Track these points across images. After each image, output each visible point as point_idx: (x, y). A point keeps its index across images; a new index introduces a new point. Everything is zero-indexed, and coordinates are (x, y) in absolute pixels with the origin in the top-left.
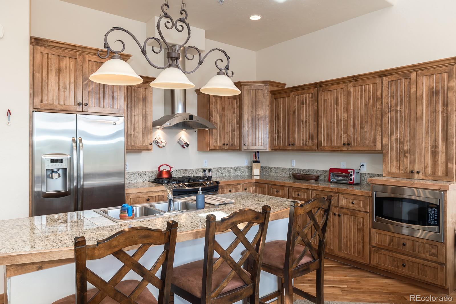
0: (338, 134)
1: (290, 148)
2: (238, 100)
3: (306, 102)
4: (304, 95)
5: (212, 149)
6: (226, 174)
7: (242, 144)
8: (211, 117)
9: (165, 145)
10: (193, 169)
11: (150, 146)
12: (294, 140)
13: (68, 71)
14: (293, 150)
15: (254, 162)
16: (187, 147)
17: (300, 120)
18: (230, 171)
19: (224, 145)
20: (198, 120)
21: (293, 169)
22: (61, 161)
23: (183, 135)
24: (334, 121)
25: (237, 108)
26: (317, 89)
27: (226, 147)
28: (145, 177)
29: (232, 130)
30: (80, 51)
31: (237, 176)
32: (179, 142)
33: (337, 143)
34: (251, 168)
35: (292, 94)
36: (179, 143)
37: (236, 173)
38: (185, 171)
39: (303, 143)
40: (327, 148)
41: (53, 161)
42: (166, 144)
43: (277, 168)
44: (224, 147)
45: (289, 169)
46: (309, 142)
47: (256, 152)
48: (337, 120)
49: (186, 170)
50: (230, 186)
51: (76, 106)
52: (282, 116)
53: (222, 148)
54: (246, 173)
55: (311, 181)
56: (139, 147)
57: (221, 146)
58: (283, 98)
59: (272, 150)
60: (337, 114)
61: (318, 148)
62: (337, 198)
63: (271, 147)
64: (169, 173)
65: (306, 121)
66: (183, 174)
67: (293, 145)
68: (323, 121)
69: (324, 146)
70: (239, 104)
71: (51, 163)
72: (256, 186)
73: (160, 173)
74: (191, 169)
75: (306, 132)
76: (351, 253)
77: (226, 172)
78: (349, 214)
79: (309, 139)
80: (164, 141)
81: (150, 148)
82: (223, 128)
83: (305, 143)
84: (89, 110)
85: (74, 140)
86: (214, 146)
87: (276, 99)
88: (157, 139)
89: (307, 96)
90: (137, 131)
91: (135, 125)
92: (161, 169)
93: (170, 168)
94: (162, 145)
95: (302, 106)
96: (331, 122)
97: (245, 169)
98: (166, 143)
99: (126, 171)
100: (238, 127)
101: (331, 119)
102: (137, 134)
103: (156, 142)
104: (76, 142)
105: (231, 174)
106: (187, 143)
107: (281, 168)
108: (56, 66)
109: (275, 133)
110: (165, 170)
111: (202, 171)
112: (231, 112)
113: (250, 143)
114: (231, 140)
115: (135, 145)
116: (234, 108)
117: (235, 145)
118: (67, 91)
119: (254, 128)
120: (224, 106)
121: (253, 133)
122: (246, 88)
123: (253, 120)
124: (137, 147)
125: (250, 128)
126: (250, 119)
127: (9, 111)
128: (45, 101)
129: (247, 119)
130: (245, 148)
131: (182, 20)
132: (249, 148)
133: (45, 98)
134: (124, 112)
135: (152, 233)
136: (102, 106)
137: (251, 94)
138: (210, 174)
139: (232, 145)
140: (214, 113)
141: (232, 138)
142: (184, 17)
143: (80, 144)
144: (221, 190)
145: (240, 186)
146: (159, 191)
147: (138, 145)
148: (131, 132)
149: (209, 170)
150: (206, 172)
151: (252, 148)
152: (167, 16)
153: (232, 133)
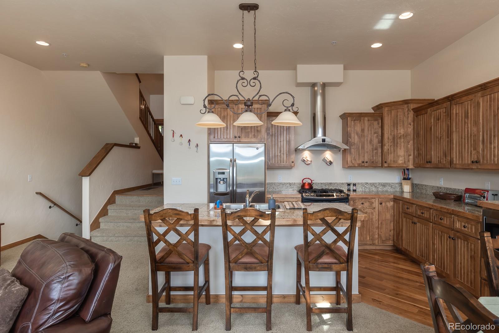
0: (468, 150)
1: (428, 166)
2: (380, 121)
3: (441, 118)
4: (439, 110)
5: (351, 166)
6: (373, 189)
7: (384, 162)
8: (349, 138)
9: (310, 163)
11: (293, 164)
12: (431, 158)
13: (229, 117)
14: (431, 168)
15: (404, 179)
16: (331, 164)
17: (436, 137)
18: (378, 186)
19: (363, 162)
20: (330, 142)
21: (441, 188)
22: (223, 173)
23: (328, 155)
24: (465, 137)
25: (380, 128)
26: (449, 103)
27: (366, 165)
28: (295, 187)
29: (373, 149)
30: (236, 103)
31: (387, 191)
32: (324, 160)
33: (468, 160)
34: (401, 184)
35: (429, 110)
36: (324, 161)
37: (385, 189)
39: (438, 161)
40: (458, 166)
41: (219, 173)
43: (428, 185)
44: (364, 164)
45: (438, 187)
46: (443, 159)
47: (404, 170)
48: (468, 134)
49: (330, 184)
50: (362, 199)
51: (233, 139)
52: (422, 133)
53: (361, 166)
54: (398, 189)
55: (448, 201)
56: (284, 165)
57: (360, 164)
58: (422, 114)
59: (415, 167)
60: (467, 128)
61: (450, 166)
62: (452, 220)
63: (414, 165)
64: (310, 185)
65: (441, 137)
66: (327, 186)
67: (430, 162)
68: (455, 137)
69: (456, 164)
70: (381, 124)
72: (394, 201)
73: (303, 185)
74: (336, 183)
75: (441, 149)
76: (465, 282)
77: (373, 187)
78: (462, 238)
79: (443, 156)
80: (309, 159)
81: (293, 165)
82: (363, 147)
83: (440, 161)
84: (242, 141)
85: (231, 161)
86: (353, 164)
87: (417, 116)
88: (304, 158)
89: (442, 111)
90: (282, 152)
91: (281, 148)
92: (304, 182)
93: (312, 181)
94: (307, 163)
95: (437, 121)
96: (462, 138)
97: (397, 185)
98: (311, 161)
99: (267, 182)
100: (380, 145)
101: (462, 135)
102: (282, 155)
103: (303, 161)
104: (233, 161)
105: (380, 189)
106: (330, 161)
107: (431, 186)
108: (222, 115)
109: (417, 151)
110: (307, 183)
111: (347, 185)
112: (372, 132)
113: (391, 160)
114: (371, 158)
115: (281, 163)
116: (376, 129)
117: (376, 163)
118: (229, 129)
119: (395, 146)
120: (363, 128)
121: (394, 151)
122: (386, 109)
123: (394, 138)
124: (283, 164)
125: (391, 146)
126: (391, 137)
127: (197, 144)
128: (216, 137)
129: (388, 138)
130: (386, 165)
131: (255, 78)
132: (390, 165)
133: (216, 135)
134: (265, 140)
135: (181, 213)
136: (250, 137)
137: (391, 114)
138: (355, 188)
139: (373, 162)
140: (352, 135)
141: (373, 156)
142: (256, 76)
143: (234, 163)
144: (352, 202)
145: (374, 200)
146: (293, 198)
147: (283, 163)
148: (278, 154)
149: (354, 184)
150: (350, 186)
151: (393, 166)
152: (243, 79)
153: (373, 151)
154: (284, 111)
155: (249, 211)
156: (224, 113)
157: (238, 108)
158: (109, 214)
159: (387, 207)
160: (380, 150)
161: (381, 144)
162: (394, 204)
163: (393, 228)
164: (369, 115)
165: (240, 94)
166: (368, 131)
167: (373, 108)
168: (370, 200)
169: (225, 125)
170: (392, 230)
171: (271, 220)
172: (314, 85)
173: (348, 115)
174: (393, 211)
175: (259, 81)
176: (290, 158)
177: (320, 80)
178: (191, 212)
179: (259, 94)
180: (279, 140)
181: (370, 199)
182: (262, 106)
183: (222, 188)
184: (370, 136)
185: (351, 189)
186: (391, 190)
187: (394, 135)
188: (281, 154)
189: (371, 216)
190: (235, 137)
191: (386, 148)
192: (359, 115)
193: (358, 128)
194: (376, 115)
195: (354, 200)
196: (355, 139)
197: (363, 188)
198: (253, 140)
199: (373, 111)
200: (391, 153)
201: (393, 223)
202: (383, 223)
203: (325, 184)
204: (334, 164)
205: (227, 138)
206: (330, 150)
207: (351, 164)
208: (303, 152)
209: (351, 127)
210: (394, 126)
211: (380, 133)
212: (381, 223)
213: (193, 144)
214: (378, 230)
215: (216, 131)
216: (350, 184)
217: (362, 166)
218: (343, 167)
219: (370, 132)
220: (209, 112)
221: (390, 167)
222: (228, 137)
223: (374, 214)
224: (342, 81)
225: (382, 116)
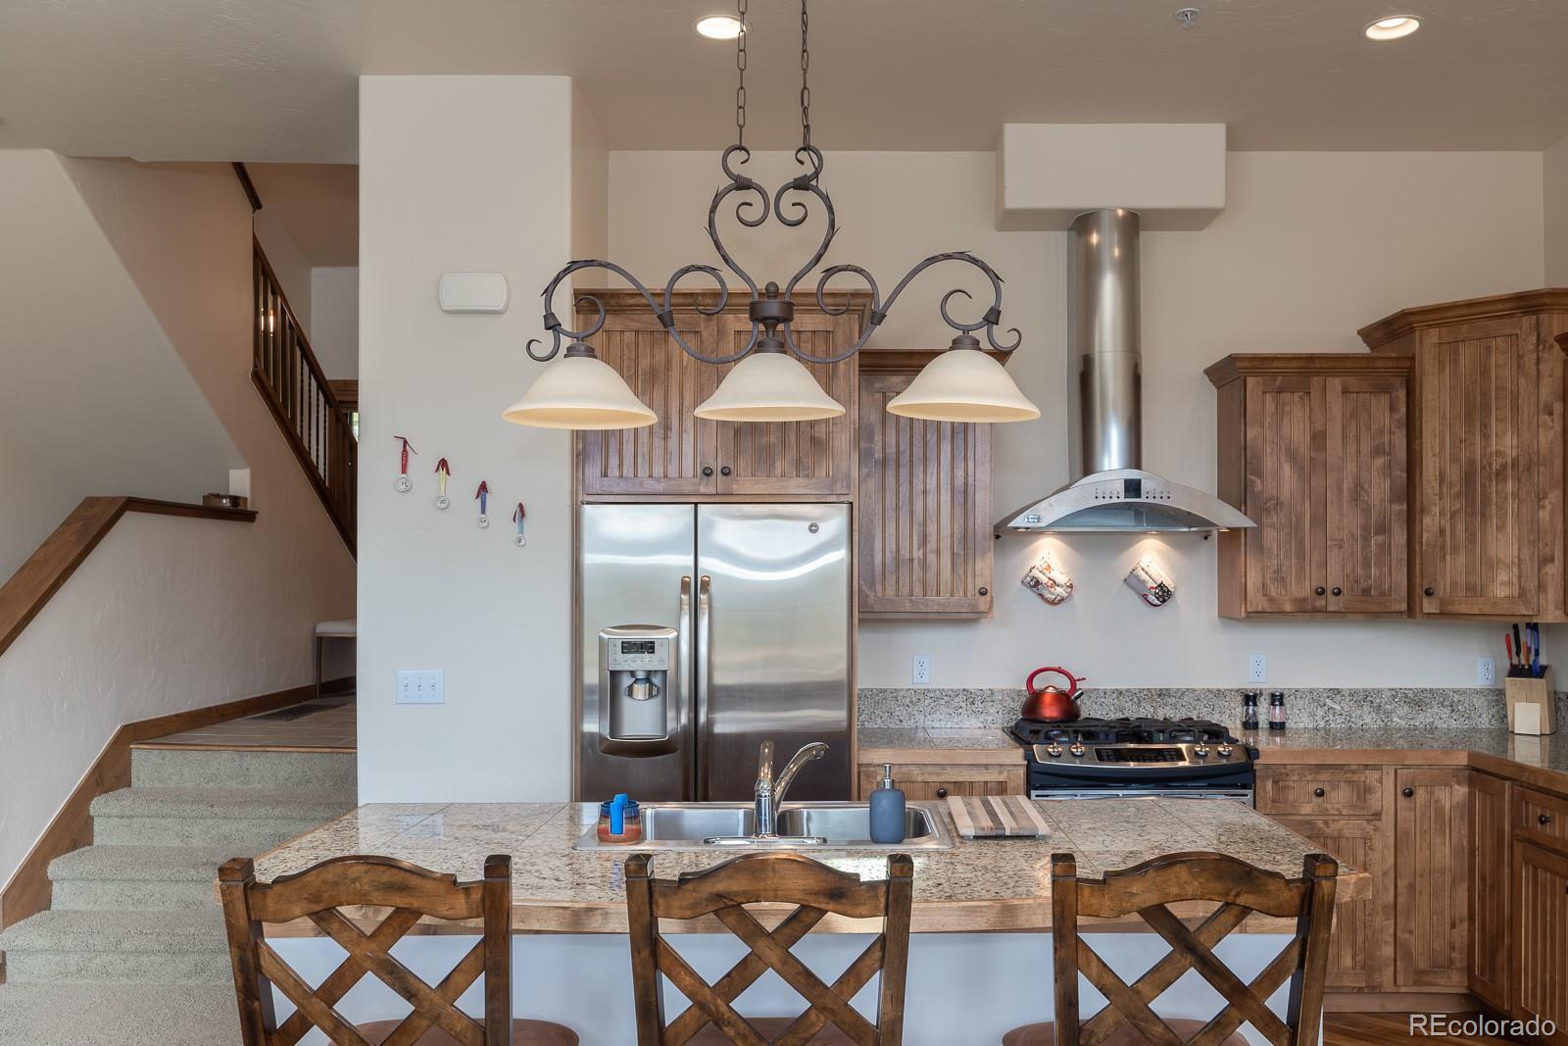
2: (1402, 394)
5: (1260, 609)
6: (1368, 719)
7: (1419, 591)
8: (1251, 477)
9: (1065, 594)
10: (1194, 690)
11: (982, 603)
13: (675, 373)
15: (1515, 671)
16: (1164, 601)
18: (1389, 707)
19: (1320, 592)
20: (1165, 497)
22: (649, 647)
23: (1152, 557)
25: (1399, 428)
27: (1334, 603)
28: (992, 711)
29: (1365, 528)
30: (708, 305)
31: (1431, 729)
32: (1133, 582)
34: (1499, 697)
36: (1129, 585)
37: (1421, 719)
38: (1160, 695)
41: (628, 647)
42: (1069, 590)
44: (1324, 602)
47: (1516, 628)
49: (1163, 693)
50: (1319, 773)
51: (697, 480)
53: (1309, 607)
54: (1484, 720)
56: (939, 604)
57: (1304, 600)
64: (1068, 702)
66: (1148, 707)
70: (1404, 410)
71: (623, 652)
72: (1472, 783)
73: (1035, 700)
74: (1188, 690)
77: (1367, 708)
80: (1062, 579)
81: (984, 607)
82: (1320, 521)
84: (737, 488)
85: (685, 586)
86: (1272, 600)
88: (1036, 573)
90: (932, 545)
91: (925, 525)
92: (1037, 685)
93: (1073, 682)
94: (1052, 594)
97: (1479, 702)
98: (1071, 586)
99: (859, 685)
100: (1400, 513)
102: (932, 558)
103: (1032, 583)
104: (695, 589)
105: (1395, 719)
106: (1161, 586)
108: (644, 364)
110: (1051, 690)
111: (1239, 699)
112: (1365, 448)
113: (1454, 585)
114: (1360, 571)
115: (925, 595)
116: (1381, 433)
117: (1382, 594)
118: (674, 434)
119: (1473, 514)
120: (1319, 427)
121: (1471, 540)
122: (1432, 337)
123: (1469, 477)
124: (934, 601)
125: (1453, 515)
126: (1454, 474)
127: (521, 506)
128: (614, 472)
129: (1442, 476)
130: (1429, 606)
131: (801, 184)
132: (1450, 608)
133: (614, 461)
134: (849, 488)
135: (414, 881)
136: (778, 471)
137: (1456, 362)
138: (1278, 714)
139: (1366, 592)
140: (1269, 463)
141: (1366, 564)
142: (809, 170)
143: (703, 597)
144: (1269, 784)
145: (1376, 775)
146: (986, 766)
147: (938, 594)
148: (911, 552)
149: (1273, 696)
150: (1255, 705)
151: (1464, 609)
152: (742, 184)
153: (1366, 539)
154: (951, 349)
155: (774, 871)
156: (653, 356)
157: (721, 333)
158: (97, 841)
159: (1440, 812)
160: (1400, 537)
161: (1405, 507)
162: (1471, 796)
163: (1466, 912)
164: (1349, 364)
165: (726, 259)
166: (1344, 441)
167: (1366, 334)
168: (1355, 778)
169: (651, 417)
170: (1461, 920)
171: (887, 914)
172: (1083, 222)
173: (1247, 364)
174: (1465, 831)
175: (826, 199)
176: (970, 573)
177: (1115, 197)
178: (472, 872)
179: (823, 265)
180: (918, 487)
181: (1354, 772)
182: (836, 324)
183: (641, 719)
184: (1351, 467)
185: (1263, 720)
186: (1453, 724)
187: (1471, 462)
188: (925, 554)
189: (1361, 851)
190: (707, 473)
191: (1430, 523)
192: (1301, 364)
193: (1297, 431)
194: (1381, 363)
195: (1279, 775)
196: (1281, 479)
197: (1320, 712)
198: (794, 485)
199: (1361, 348)
200: (1455, 550)
201: (1465, 886)
202: (1418, 887)
203: (1139, 696)
204: (1180, 598)
205: (666, 476)
206: (1161, 534)
207: (1262, 604)
208: (1031, 543)
209: (1263, 426)
210: (1469, 417)
211: (1401, 453)
212: (1412, 887)
213: (501, 505)
214: (1393, 921)
215: (614, 444)
216: (1255, 696)
217: (1315, 611)
218: (1226, 614)
219: (1352, 448)
220: (571, 352)
221: (1448, 617)
222: (673, 471)
223: (1377, 843)
224: (1216, 200)
225: (1412, 369)
